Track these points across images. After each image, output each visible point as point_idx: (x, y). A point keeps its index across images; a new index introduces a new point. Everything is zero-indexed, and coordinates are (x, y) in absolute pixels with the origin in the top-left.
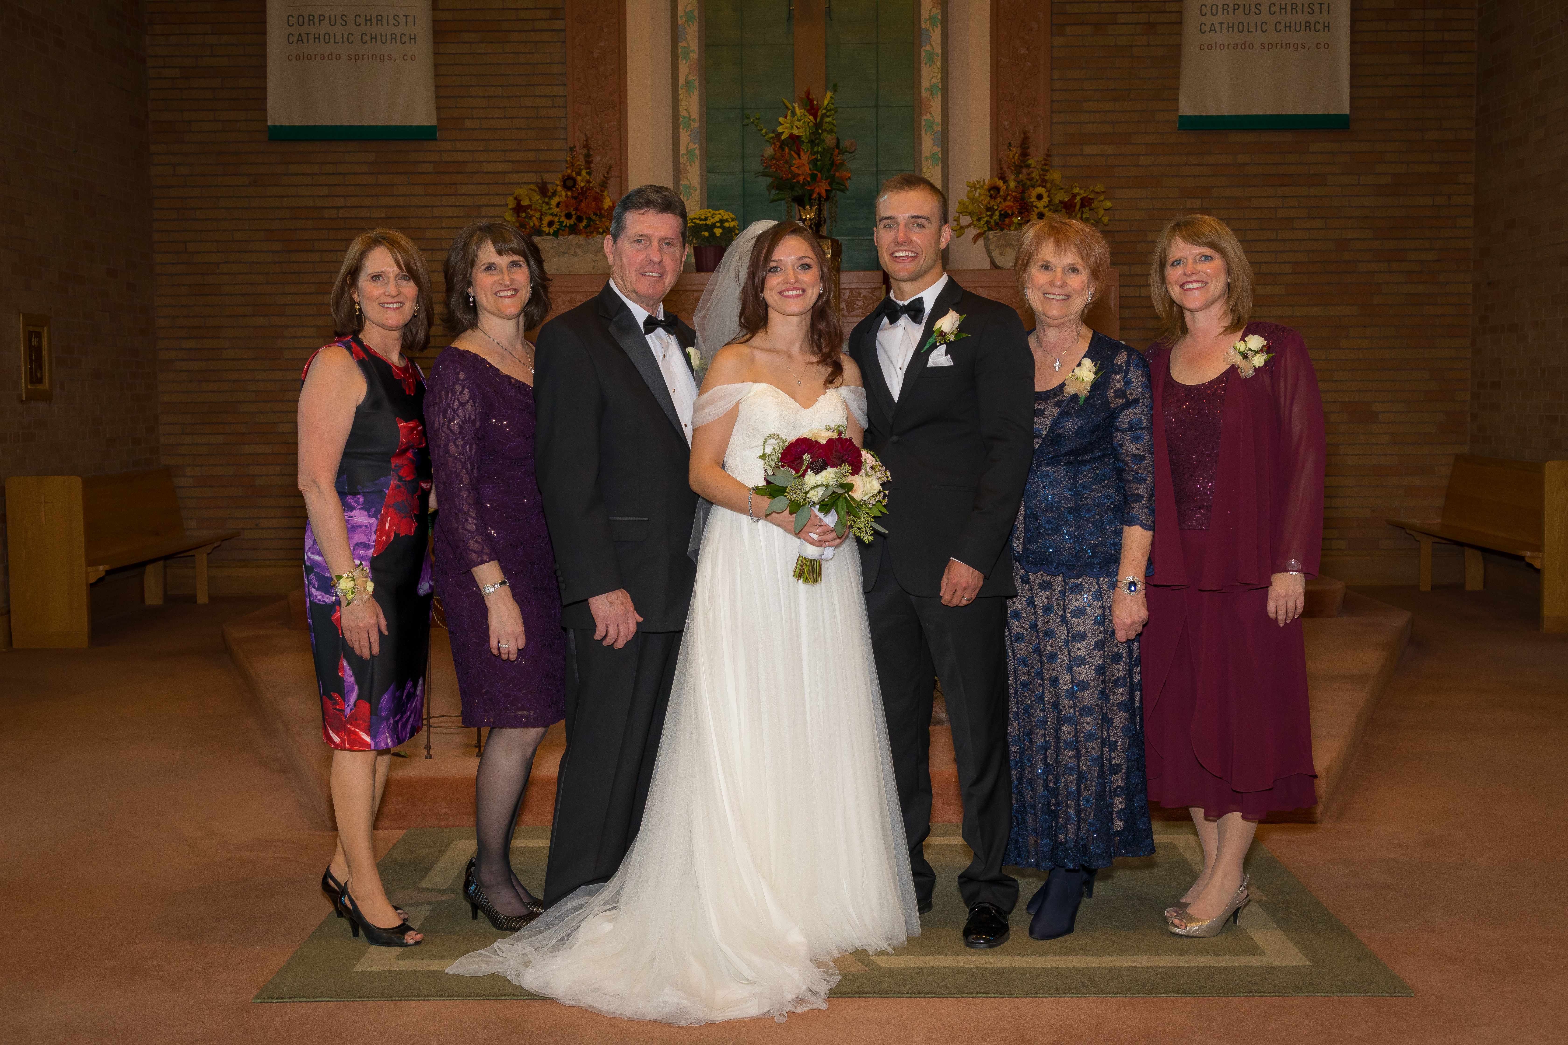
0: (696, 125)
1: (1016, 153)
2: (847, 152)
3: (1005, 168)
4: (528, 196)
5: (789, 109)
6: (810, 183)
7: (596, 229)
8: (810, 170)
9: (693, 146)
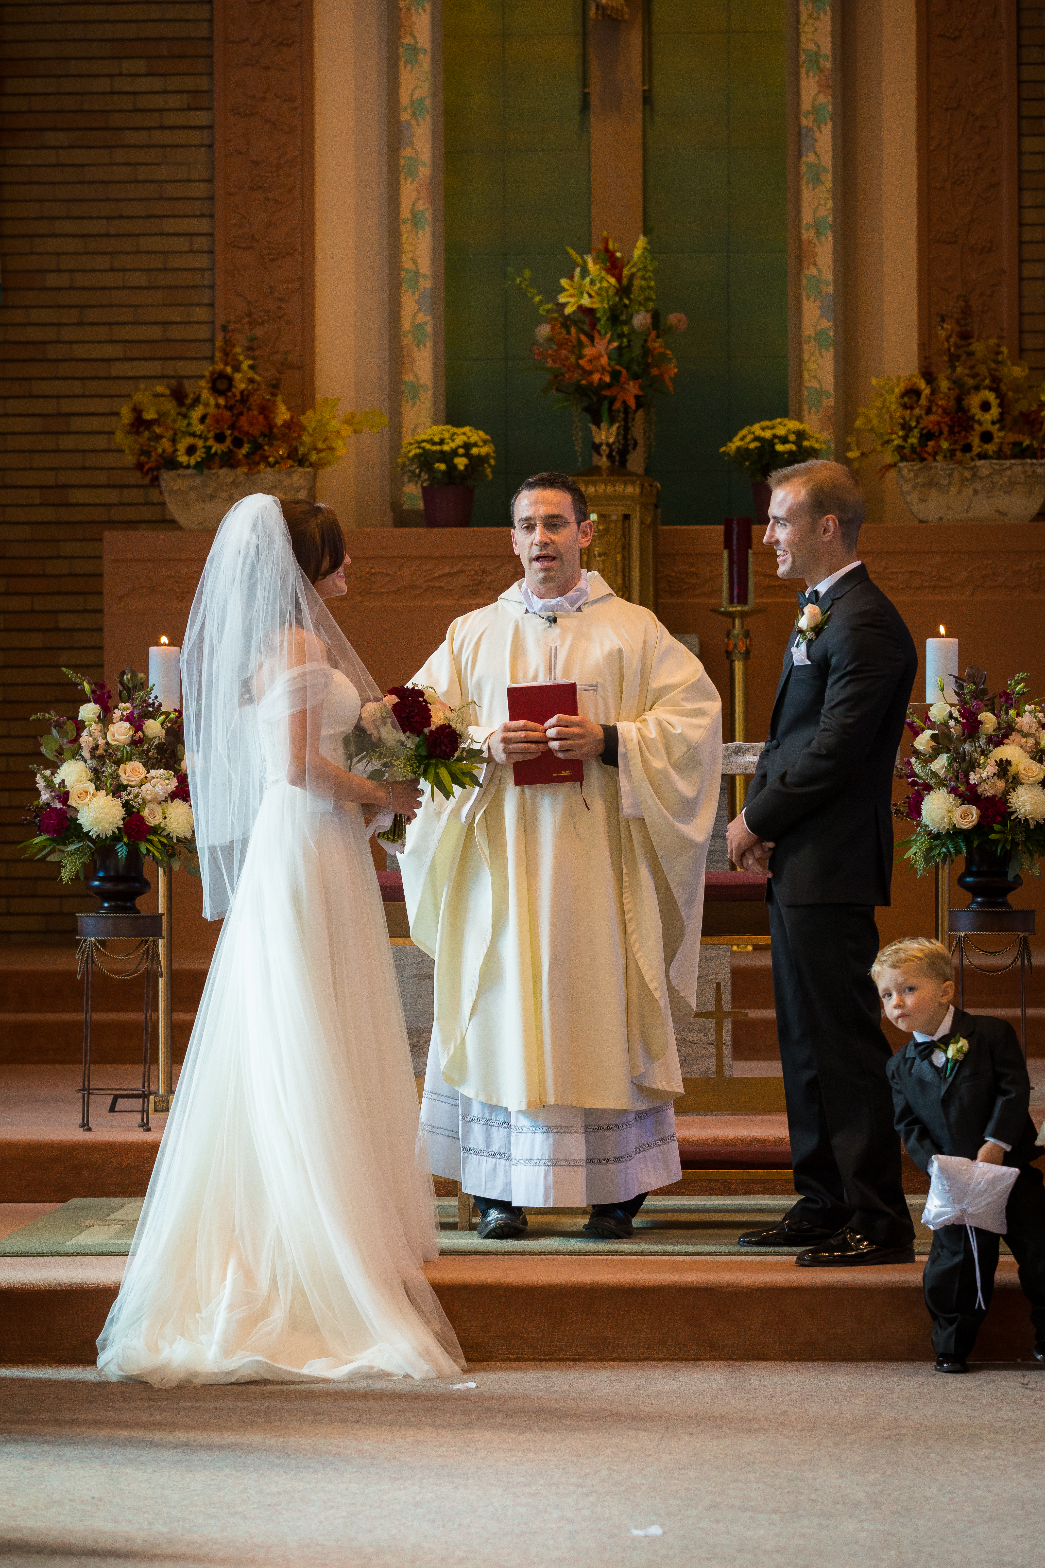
0: (426, 284)
1: (952, 331)
3: (935, 358)
5: (578, 265)
6: (609, 386)
7: (265, 458)
8: (609, 365)
9: (422, 318)
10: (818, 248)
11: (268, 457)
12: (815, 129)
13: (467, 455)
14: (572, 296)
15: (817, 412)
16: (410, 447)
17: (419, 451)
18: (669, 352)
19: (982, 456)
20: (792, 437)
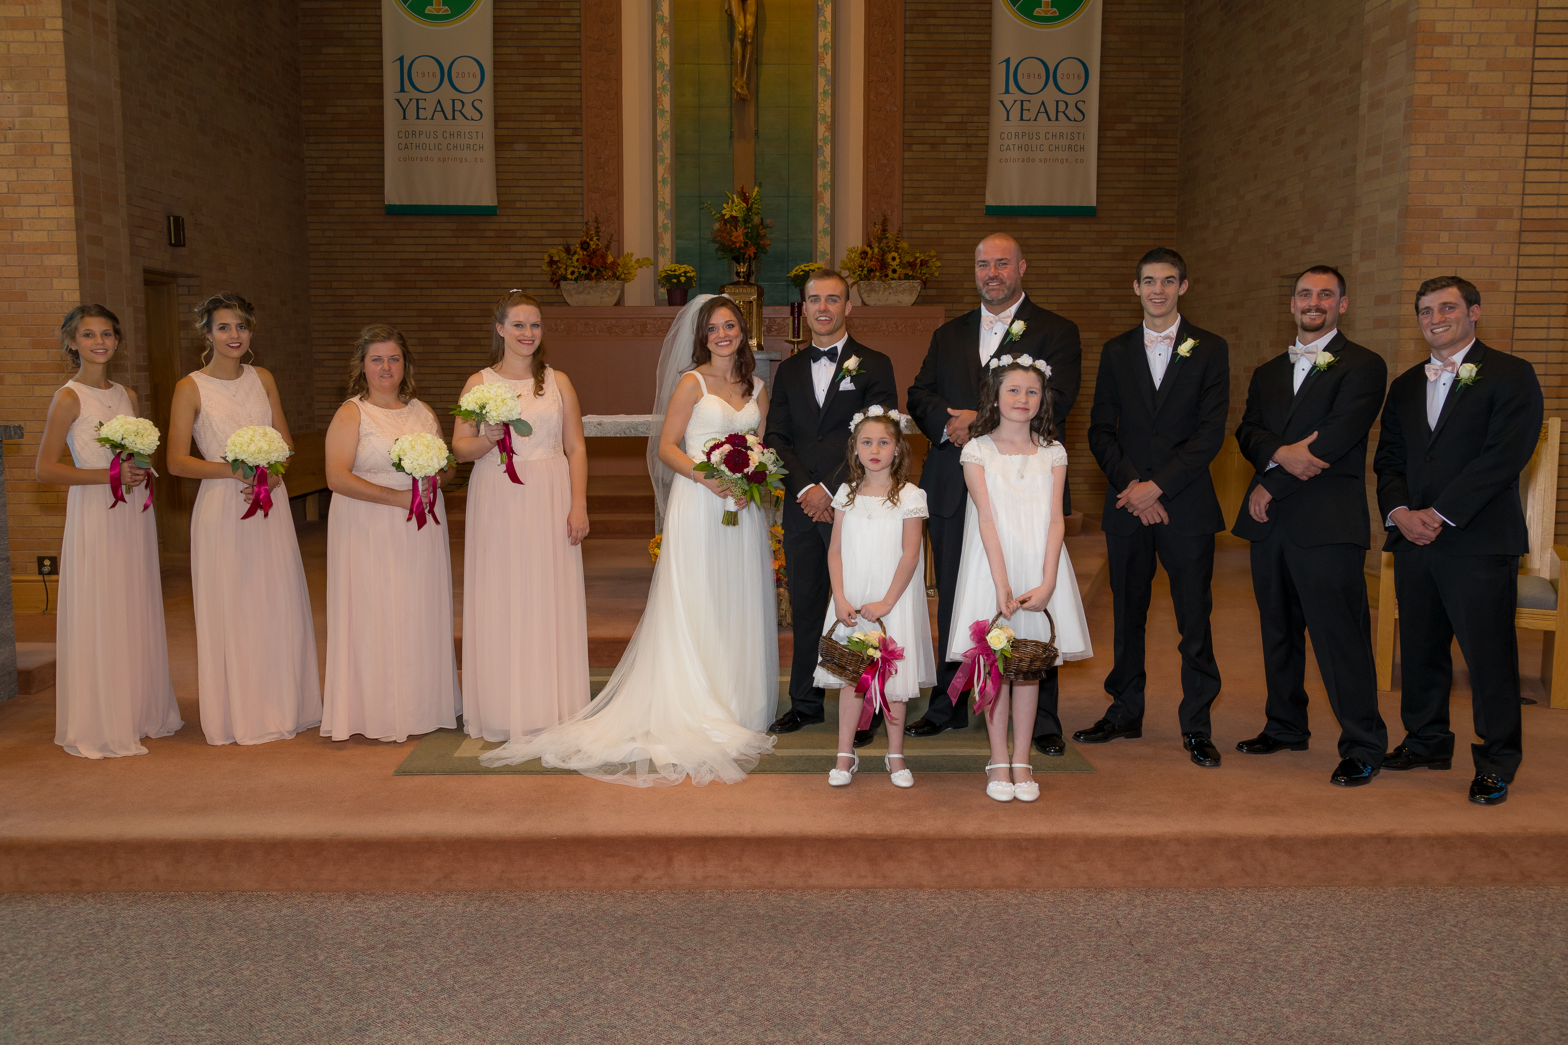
0: (668, 207)
2: (767, 227)
3: (872, 239)
4: (557, 253)
5: (730, 199)
6: (743, 248)
7: (603, 277)
8: (744, 239)
9: (666, 222)
10: (824, 195)
12: (823, 146)
13: (685, 276)
14: (728, 211)
16: (662, 273)
17: (665, 274)
18: (767, 235)
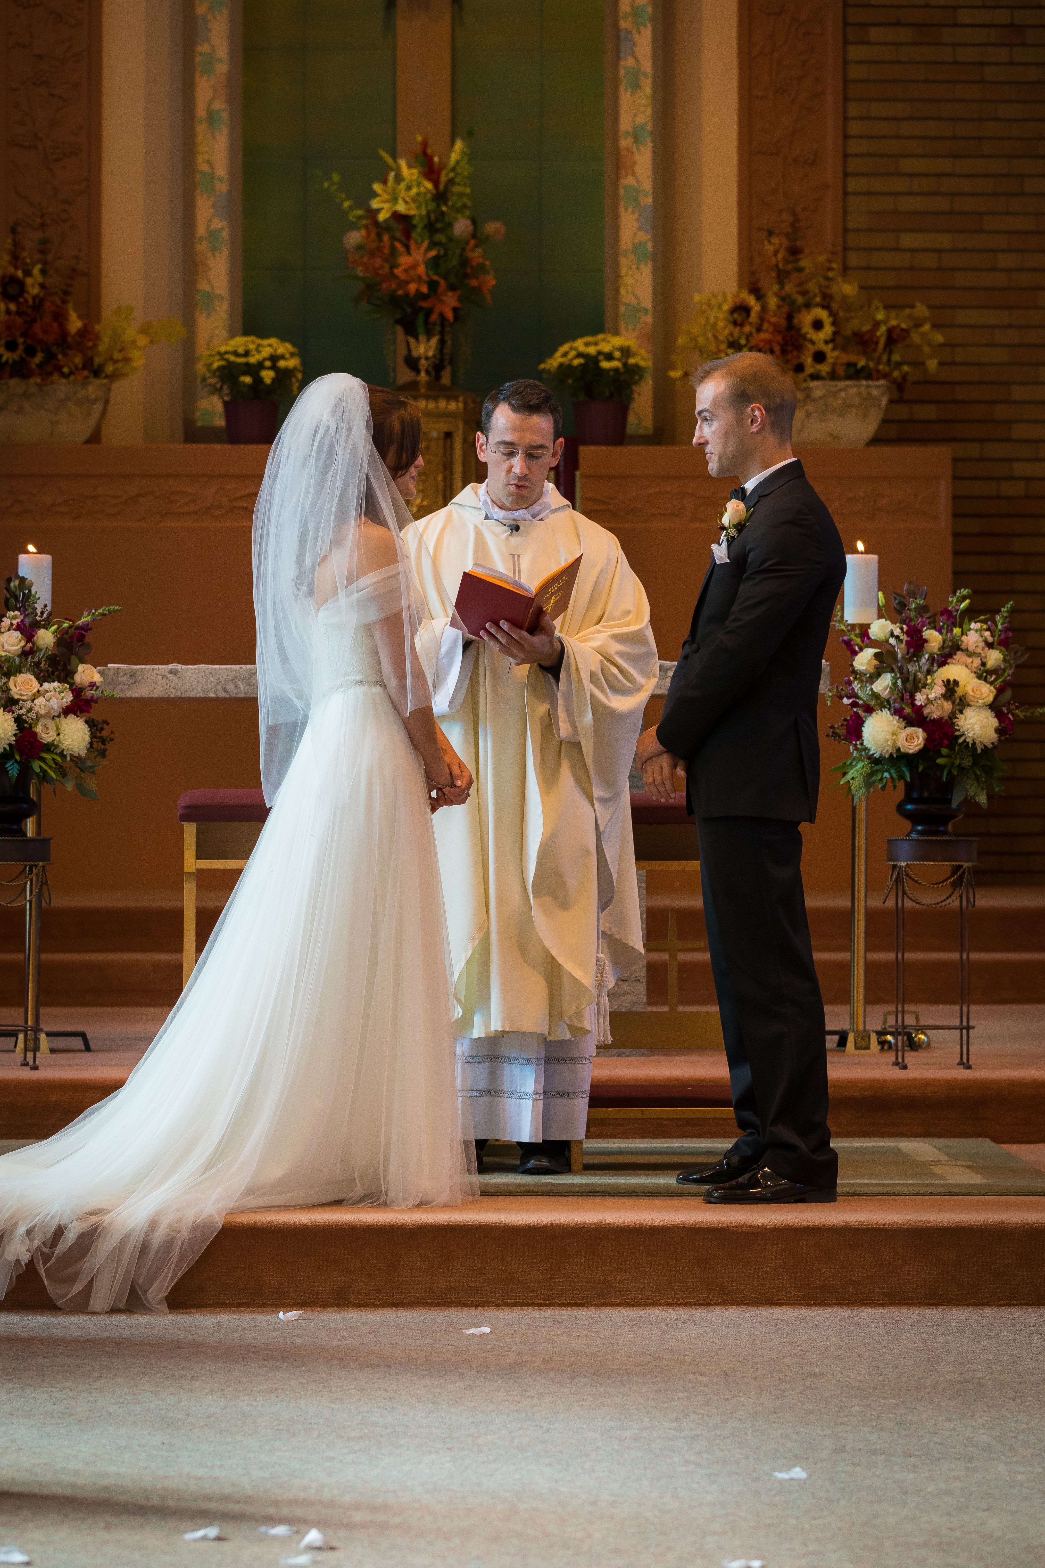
0: (222, 188)
1: (781, 245)
2: (487, 242)
3: (762, 274)
5: (391, 169)
6: (424, 297)
7: (59, 369)
8: (427, 275)
9: (219, 224)
10: (637, 157)
11: (63, 366)
12: (634, 31)
13: (274, 367)
14: (385, 201)
15: (634, 329)
16: (211, 359)
17: (222, 363)
18: (487, 263)
19: (815, 377)
20: (617, 354)
